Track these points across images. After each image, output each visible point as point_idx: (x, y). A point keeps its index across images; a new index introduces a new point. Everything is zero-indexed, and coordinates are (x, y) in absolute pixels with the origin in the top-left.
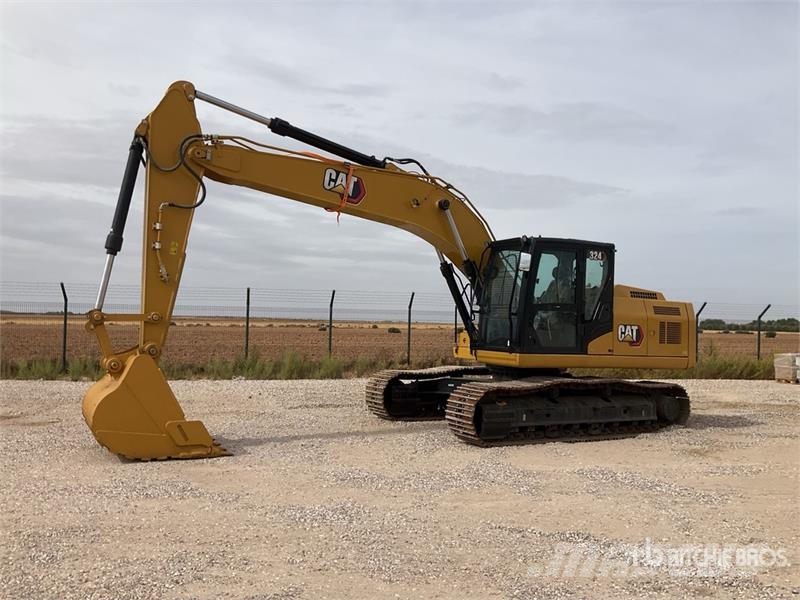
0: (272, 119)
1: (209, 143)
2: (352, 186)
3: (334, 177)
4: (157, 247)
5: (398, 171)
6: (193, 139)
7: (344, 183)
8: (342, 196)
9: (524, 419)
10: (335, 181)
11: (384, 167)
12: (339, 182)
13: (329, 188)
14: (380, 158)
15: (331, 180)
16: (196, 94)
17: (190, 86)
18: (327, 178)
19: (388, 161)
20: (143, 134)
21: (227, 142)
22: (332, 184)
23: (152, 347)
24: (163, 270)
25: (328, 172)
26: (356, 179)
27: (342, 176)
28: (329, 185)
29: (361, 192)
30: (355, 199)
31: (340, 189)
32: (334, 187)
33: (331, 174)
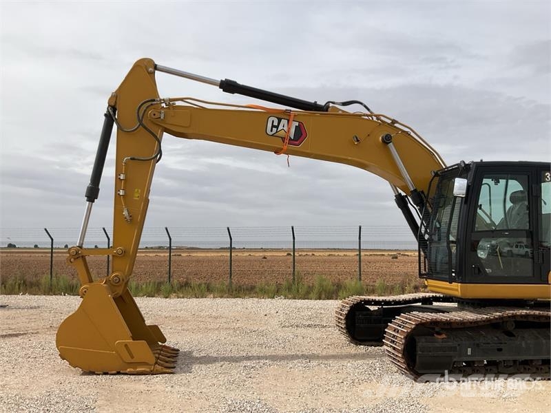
0: (222, 81)
1: (164, 105)
2: (293, 130)
3: (276, 124)
4: (121, 194)
5: (340, 112)
6: (150, 103)
7: (286, 128)
8: (283, 139)
9: (469, 353)
10: (277, 127)
11: (327, 111)
12: (280, 128)
13: (271, 133)
14: (322, 103)
15: (273, 126)
16: (156, 67)
17: (150, 61)
18: (270, 125)
19: (331, 105)
20: (113, 104)
21: (178, 103)
22: (274, 129)
23: (116, 276)
24: (126, 213)
25: (271, 120)
26: (297, 124)
27: (284, 122)
28: (271, 131)
29: (302, 134)
30: (297, 141)
31: (282, 134)
32: (277, 132)
33: (273, 121)
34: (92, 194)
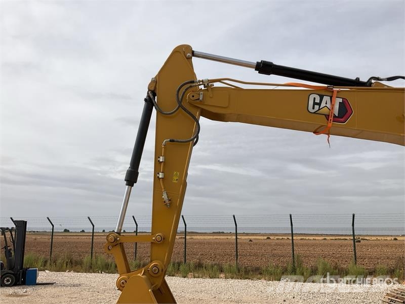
0: (257, 62)
1: (202, 87)
2: (337, 107)
3: (318, 101)
4: (161, 177)
5: (386, 87)
6: (188, 85)
7: (329, 105)
8: (327, 117)
10: (319, 104)
11: (371, 86)
12: (323, 105)
13: (313, 111)
15: (315, 103)
16: (193, 54)
17: (187, 48)
18: (311, 103)
19: (373, 81)
20: (152, 89)
21: (217, 85)
22: (317, 107)
23: (155, 266)
24: (165, 196)
25: (312, 97)
26: (341, 100)
27: (326, 99)
28: (313, 108)
29: (347, 111)
30: (342, 118)
31: (325, 111)
32: (319, 109)
33: (315, 98)
34: (132, 178)
